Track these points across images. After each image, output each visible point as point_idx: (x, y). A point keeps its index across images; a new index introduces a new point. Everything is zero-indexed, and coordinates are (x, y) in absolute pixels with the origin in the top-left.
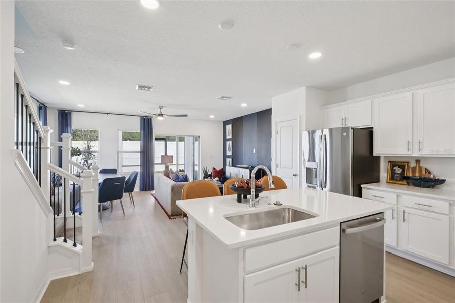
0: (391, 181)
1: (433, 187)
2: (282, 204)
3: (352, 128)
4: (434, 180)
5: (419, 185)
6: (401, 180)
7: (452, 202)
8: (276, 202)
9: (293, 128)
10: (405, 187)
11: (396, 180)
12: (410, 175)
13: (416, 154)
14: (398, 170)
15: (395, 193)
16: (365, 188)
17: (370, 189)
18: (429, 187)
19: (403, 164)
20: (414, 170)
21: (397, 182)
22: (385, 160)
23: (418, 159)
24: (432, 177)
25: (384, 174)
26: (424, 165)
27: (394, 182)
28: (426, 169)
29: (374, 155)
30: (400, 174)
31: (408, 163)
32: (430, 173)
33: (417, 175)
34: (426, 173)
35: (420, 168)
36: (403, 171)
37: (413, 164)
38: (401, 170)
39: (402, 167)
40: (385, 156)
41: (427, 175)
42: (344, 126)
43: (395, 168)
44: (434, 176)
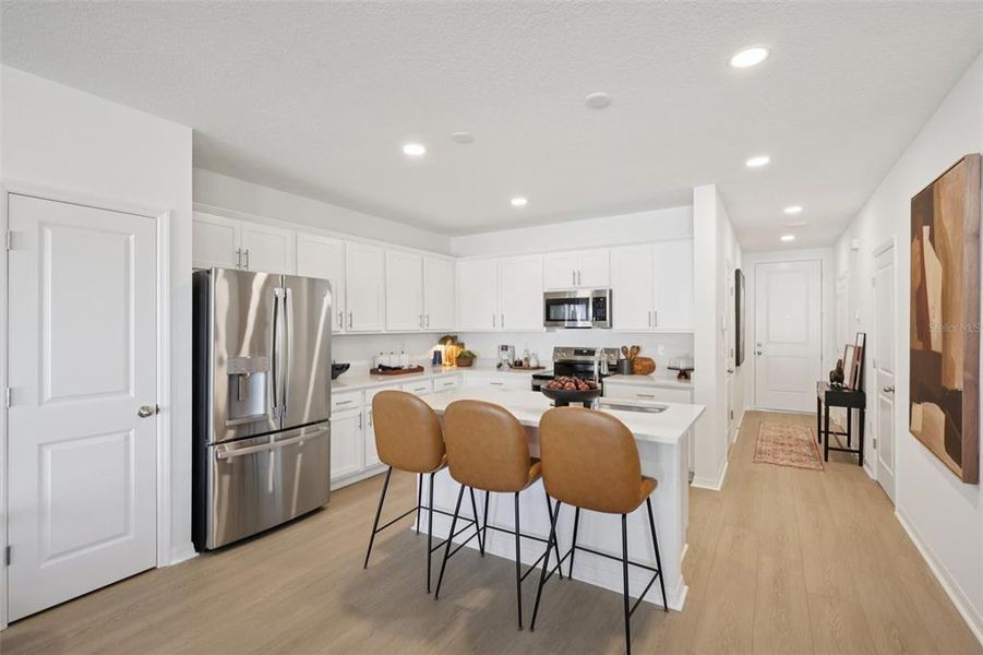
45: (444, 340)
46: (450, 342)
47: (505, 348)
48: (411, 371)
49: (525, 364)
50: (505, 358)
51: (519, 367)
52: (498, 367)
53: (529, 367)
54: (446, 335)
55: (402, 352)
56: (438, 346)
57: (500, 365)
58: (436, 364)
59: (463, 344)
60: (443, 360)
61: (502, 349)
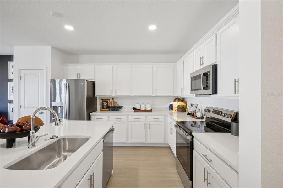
0: (102, 110)
2: (58, 137)
3: (87, 81)
5: (114, 110)
6: (107, 108)
7: (127, 115)
8: (53, 136)
9: (38, 76)
10: (108, 112)
11: (105, 109)
12: (110, 106)
13: (113, 95)
14: (105, 104)
15: (107, 115)
16: (92, 115)
17: (95, 115)
18: (117, 111)
19: (107, 100)
20: (111, 102)
21: (105, 110)
22: (99, 99)
23: (113, 98)
24: (118, 106)
25: (99, 106)
26: (115, 100)
27: (104, 110)
28: (116, 102)
29: (95, 96)
30: (106, 105)
31: (109, 99)
33: (113, 105)
34: (116, 104)
35: (114, 102)
36: (107, 104)
37: (111, 100)
38: (106, 103)
39: (107, 102)
40: (99, 97)
42: (78, 79)
43: (104, 103)
46: (177, 100)
47: (192, 105)
48: (146, 111)
49: (195, 115)
50: (191, 110)
51: (192, 116)
52: (187, 114)
53: (196, 116)
54: (177, 98)
55: (149, 104)
56: (172, 102)
57: (189, 114)
58: (170, 109)
59: (186, 102)
60: (173, 108)
61: (191, 106)
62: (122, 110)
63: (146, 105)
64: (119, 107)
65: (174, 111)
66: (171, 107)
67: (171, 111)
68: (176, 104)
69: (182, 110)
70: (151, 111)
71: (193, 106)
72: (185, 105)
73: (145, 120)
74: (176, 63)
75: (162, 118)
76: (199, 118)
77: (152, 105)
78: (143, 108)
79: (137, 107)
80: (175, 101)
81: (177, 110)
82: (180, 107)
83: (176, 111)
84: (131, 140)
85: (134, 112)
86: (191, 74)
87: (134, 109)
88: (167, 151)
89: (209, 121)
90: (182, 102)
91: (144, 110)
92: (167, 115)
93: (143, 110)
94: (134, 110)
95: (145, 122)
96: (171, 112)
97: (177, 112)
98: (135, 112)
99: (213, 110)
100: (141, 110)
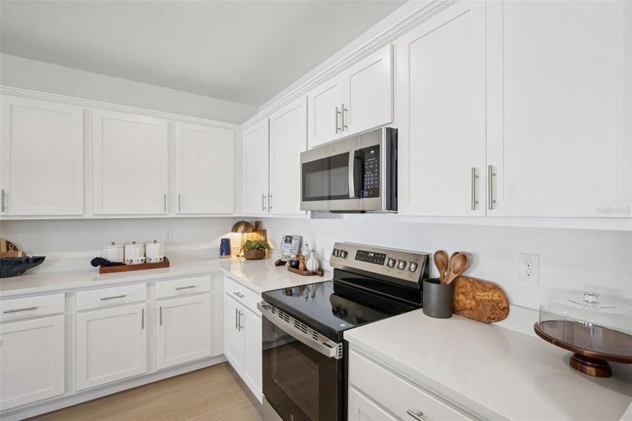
1: (22, 272)
4: (23, 260)
7: (69, 291)
18: (15, 275)
24: (20, 255)
28: (8, 243)
32: (15, 249)
34: (8, 249)
41: (11, 254)
44: (23, 253)
45: (238, 225)
46: (242, 228)
47: (289, 239)
48: (150, 265)
49: (301, 266)
50: (286, 254)
51: (294, 269)
52: (277, 265)
53: (306, 269)
54: (241, 220)
55: (155, 242)
56: (227, 233)
57: (280, 263)
58: (221, 254)
59: (265, 231)
60: (232, 250)
61: (286, 241)
62: (41, 269)
63: (145, 246)
64: (27, 260)
65: (233, 256)
66: (225, 248)
67: (225, 259)
68: (238, 239)
69: (257, 254)
70: (165, 263)
71: (290, 242)
72: (263, 239)
73: (145, 298)
74: (240, 123)
75: (203, 283)
76: (314, 274)
77: (166, 244)
78: (134, 256)
79: (112, 255)
80: (235, 229)
81: (242, 254)
82: (254, 244)
83: (238, 256)
84: (88, 378)
85: (98, 275)
86: (301, 154)
87: (97, 262)
88: (221, 378)
89: (342, 279)
90: (254, 231)
91: (140, 262)
92: (221, 272)
93: (135, 263)
94: (96, 266)
95: (144, 305)
96: (227, 259)
97: (243, 259)
98: (101, 272)
99: (358, 251)
100: (128, 263)
